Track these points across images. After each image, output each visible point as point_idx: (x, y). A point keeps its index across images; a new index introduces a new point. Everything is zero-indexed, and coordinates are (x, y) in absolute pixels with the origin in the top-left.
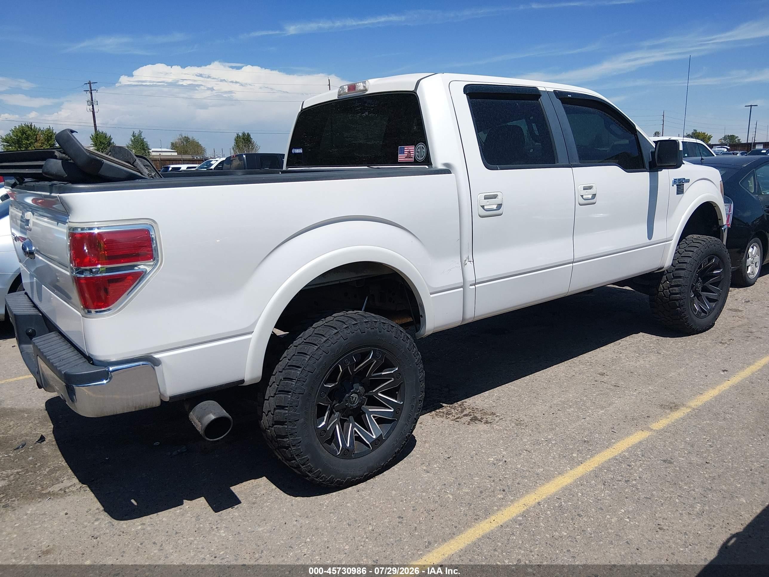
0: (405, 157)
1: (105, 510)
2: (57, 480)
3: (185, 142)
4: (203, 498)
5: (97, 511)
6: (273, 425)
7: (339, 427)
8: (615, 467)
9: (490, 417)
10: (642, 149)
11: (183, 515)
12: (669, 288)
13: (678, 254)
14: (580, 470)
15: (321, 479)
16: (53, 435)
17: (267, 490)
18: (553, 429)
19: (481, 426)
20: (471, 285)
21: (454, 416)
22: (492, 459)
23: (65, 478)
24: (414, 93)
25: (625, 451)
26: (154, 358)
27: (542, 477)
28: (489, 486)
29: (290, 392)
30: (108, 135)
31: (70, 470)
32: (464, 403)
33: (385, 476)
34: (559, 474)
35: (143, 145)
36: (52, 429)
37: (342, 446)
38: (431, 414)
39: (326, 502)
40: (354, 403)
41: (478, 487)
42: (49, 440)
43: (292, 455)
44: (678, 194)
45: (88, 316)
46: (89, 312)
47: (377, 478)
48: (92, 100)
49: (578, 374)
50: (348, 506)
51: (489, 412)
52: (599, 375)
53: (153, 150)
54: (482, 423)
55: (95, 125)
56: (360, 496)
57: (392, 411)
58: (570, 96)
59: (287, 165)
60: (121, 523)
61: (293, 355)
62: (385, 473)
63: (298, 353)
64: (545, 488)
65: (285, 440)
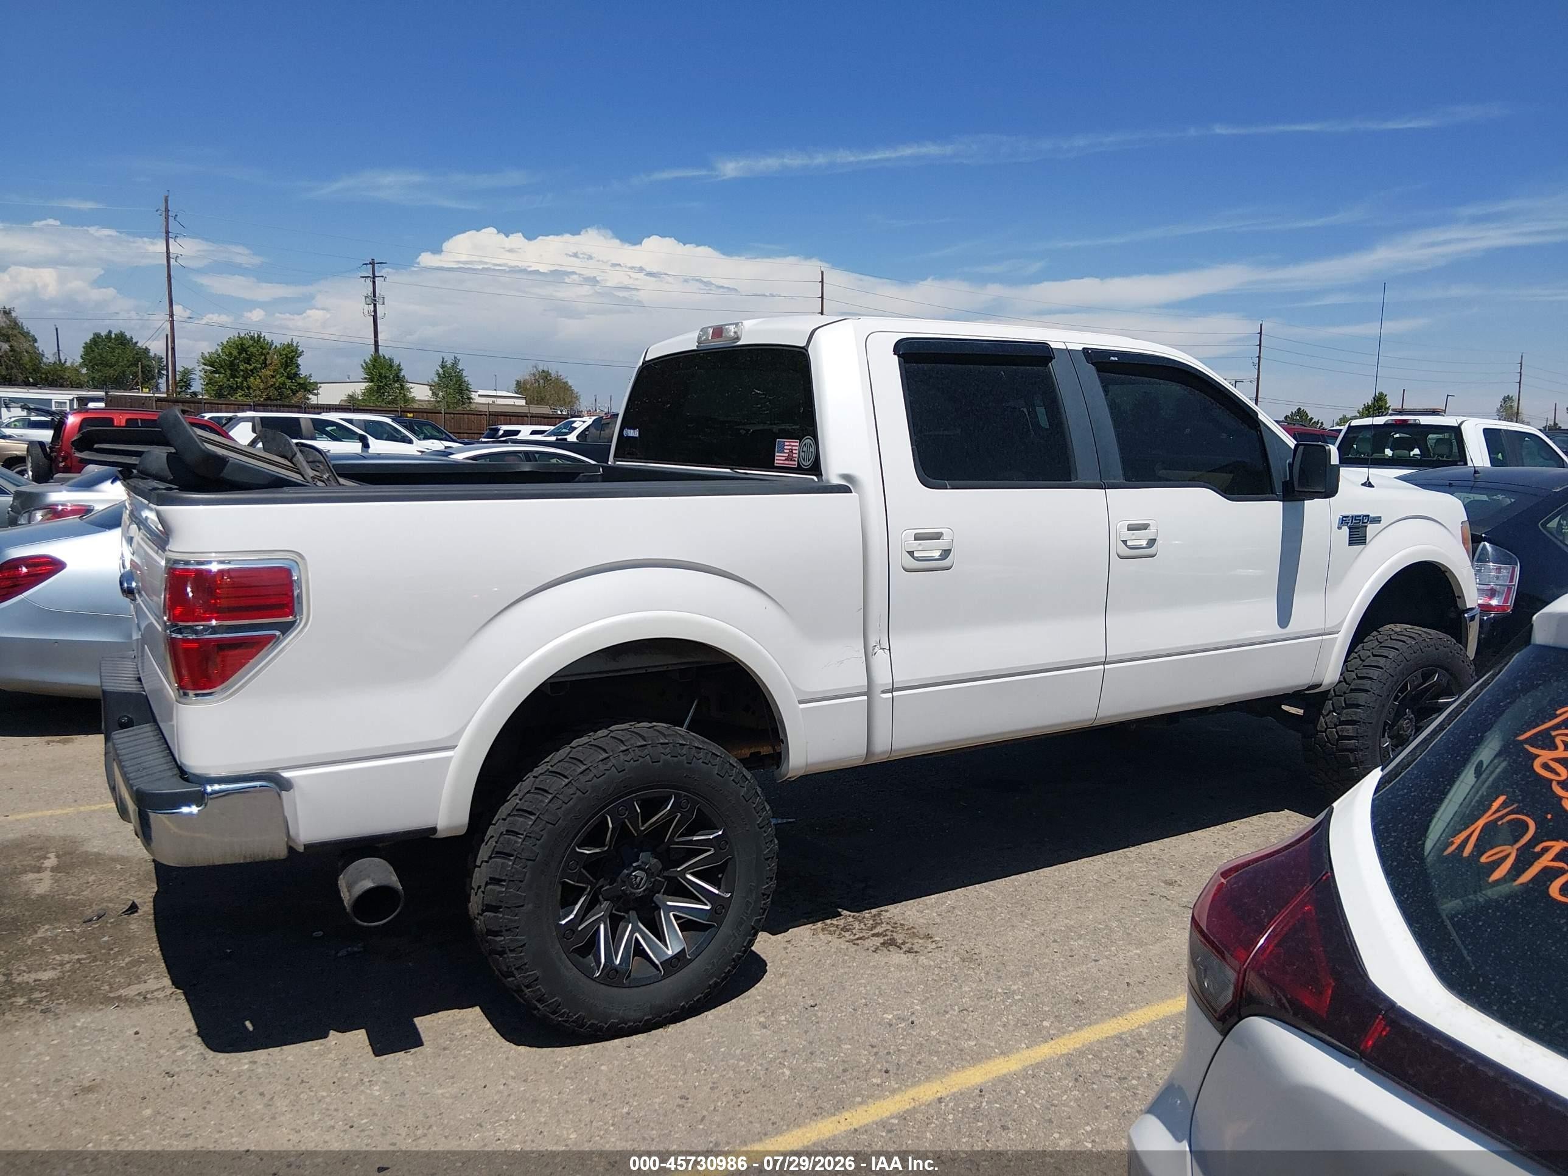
0: (784, 458)
1: (199, 1034)
2: (139, 979)
3: (541, 381)
4: (363, 1031)
5: (187, 1034)
6: (483, 911)
7: (605, 929)
8: (1112, 1051)
9: (920, 941)
10: (1270, 457)
11: (321, 1055)
12: (1336, 726)
13: (1359, 659)
14: (1044, 1051)
15: (562, 1016)
16: (152, 904)
17: (474, 1029)
18: (1028, 974)
19: (897, 957)
20: (884, 692)
21: (855, 935)
22: (891, 1016)
23: (152, 976)
24: (804, 351)
25: (1143, 1027)
26: (282, 777)
27: (969, 1055)
28: (864, 1061)
29: (512, 856)
30: (396, 362)
31: (163, 965)
32: (883, 913)
33: (686, 1027)
34: (1002, 1053)
35: (460, 385)
36: (154, 894)
37: (605, 962)
38: (814, 927)
39: (566, 1059)
40: (638, 888)
41: (843, 1061)
42: (144, 911)
43: (508, 968)
44: (1350, 544)
45: (182, 700)
46: (186, 694)
47: (671, 1029)
48: (375, 295)
49: (1123, 878)
50: (602, 1070)
51: (922, 932)
52: (1162, 884)
53: (481, 392)
54: (901, 951)
55: (376, 342)
56: (629, 1055)
57: (708, 908)
58: (1116, 359)
59: (615, 456)
60: (219, 1057)
61: (528, 792)
62: (687, 1021)
63: (536, 788)
64: (964, 1074)
65: (498, 939)
